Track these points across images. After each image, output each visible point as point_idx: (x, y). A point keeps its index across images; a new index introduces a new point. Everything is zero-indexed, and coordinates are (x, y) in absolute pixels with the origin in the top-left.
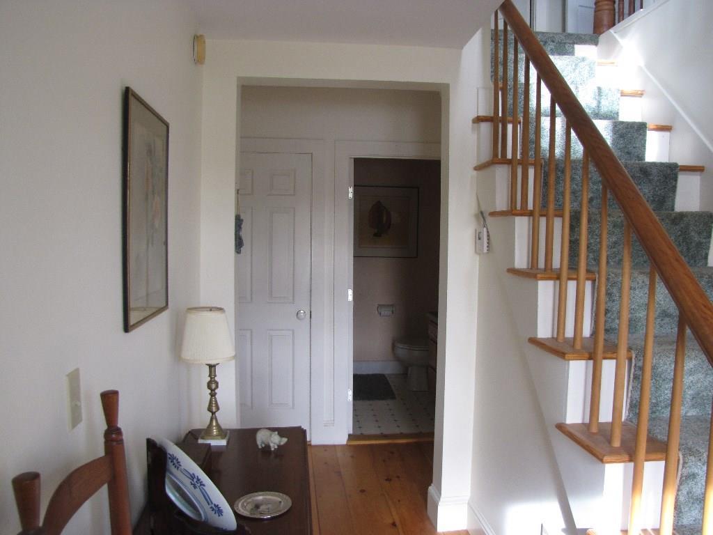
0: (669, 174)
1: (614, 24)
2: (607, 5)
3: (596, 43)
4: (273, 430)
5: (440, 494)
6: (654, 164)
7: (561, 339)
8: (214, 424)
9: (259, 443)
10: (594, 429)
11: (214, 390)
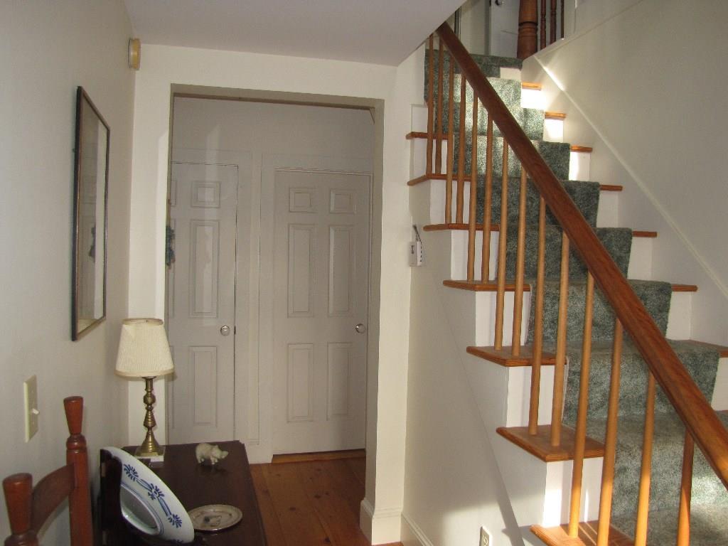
0: (591, 191)
1: (536, 51)
2: (530, 31)
3: (520, 67)
4: (213, 444)
5: (374, 508)
6: (577, 183)
7: (497, 349)
8: (150, 440)
9: (198, 457)
10: (533, 432)
11: (151, 404)
